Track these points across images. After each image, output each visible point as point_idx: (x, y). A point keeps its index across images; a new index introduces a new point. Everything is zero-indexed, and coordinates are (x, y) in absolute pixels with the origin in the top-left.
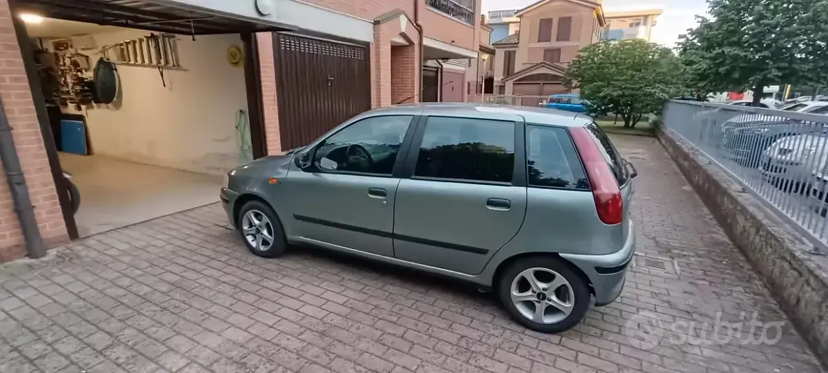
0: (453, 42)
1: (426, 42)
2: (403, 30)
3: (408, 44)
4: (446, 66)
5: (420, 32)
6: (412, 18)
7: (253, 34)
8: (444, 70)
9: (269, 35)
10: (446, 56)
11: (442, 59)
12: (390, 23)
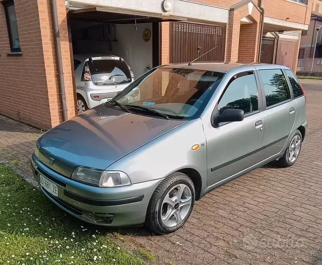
0: (288, 18)
1: (266, 20)
2: (250, 13)
3: (253, 23)
4: (281, 36)
5: (262, 14)
6: (256, 4)
7: (159, 23)
8: (279, 40)
9: (168, 23)
10: (282, 30)
11: (279, 31)
12: (241, 9)
